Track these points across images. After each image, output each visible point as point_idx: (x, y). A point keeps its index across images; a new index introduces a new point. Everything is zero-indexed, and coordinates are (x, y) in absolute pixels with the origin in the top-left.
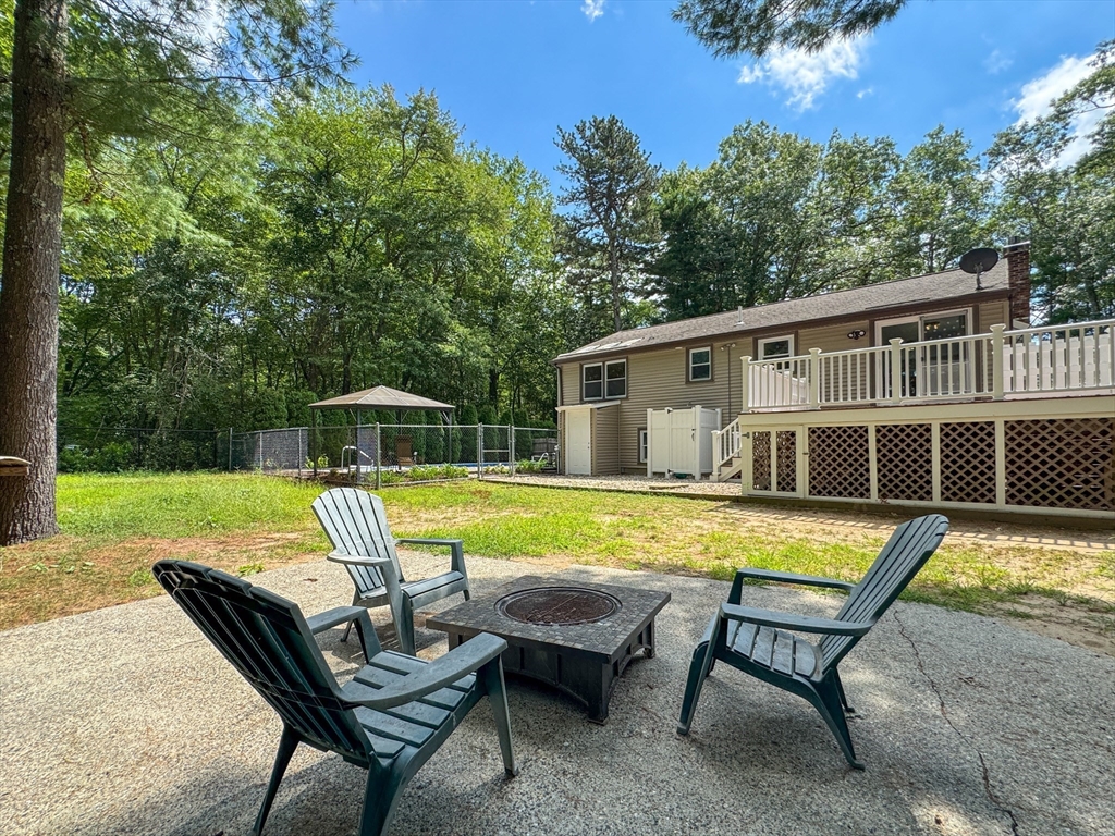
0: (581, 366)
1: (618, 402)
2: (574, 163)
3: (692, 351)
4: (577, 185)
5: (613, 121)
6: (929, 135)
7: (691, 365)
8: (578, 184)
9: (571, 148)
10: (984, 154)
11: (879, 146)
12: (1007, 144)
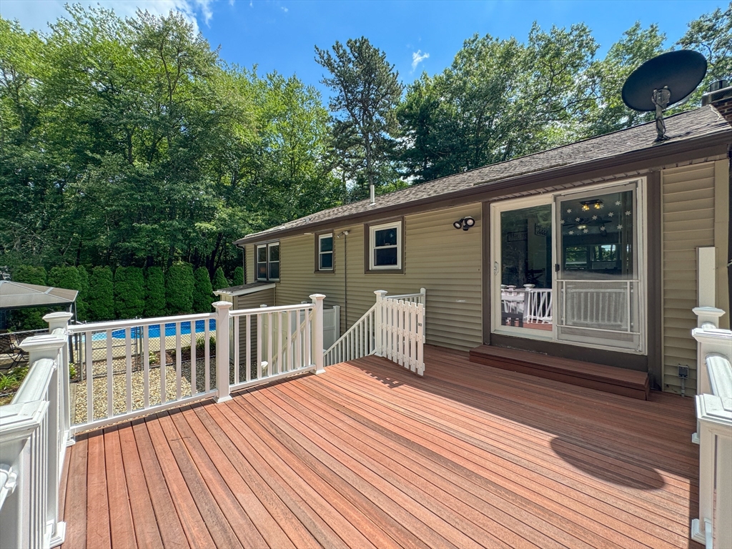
0: (256, 247)
1: (273, 286)
2: (332, 76)
3: (321, 237)
4: (337, 94)
5: (364, 41)
6: (626, 33)
7: (320, 253)
8: (337, 92)
9: (329, 64)
10: (678, 44)
11: (575, 33)
12: (700, 30)
